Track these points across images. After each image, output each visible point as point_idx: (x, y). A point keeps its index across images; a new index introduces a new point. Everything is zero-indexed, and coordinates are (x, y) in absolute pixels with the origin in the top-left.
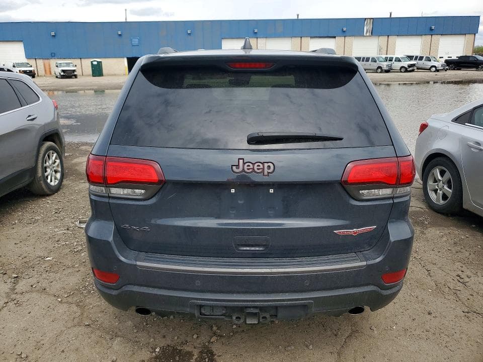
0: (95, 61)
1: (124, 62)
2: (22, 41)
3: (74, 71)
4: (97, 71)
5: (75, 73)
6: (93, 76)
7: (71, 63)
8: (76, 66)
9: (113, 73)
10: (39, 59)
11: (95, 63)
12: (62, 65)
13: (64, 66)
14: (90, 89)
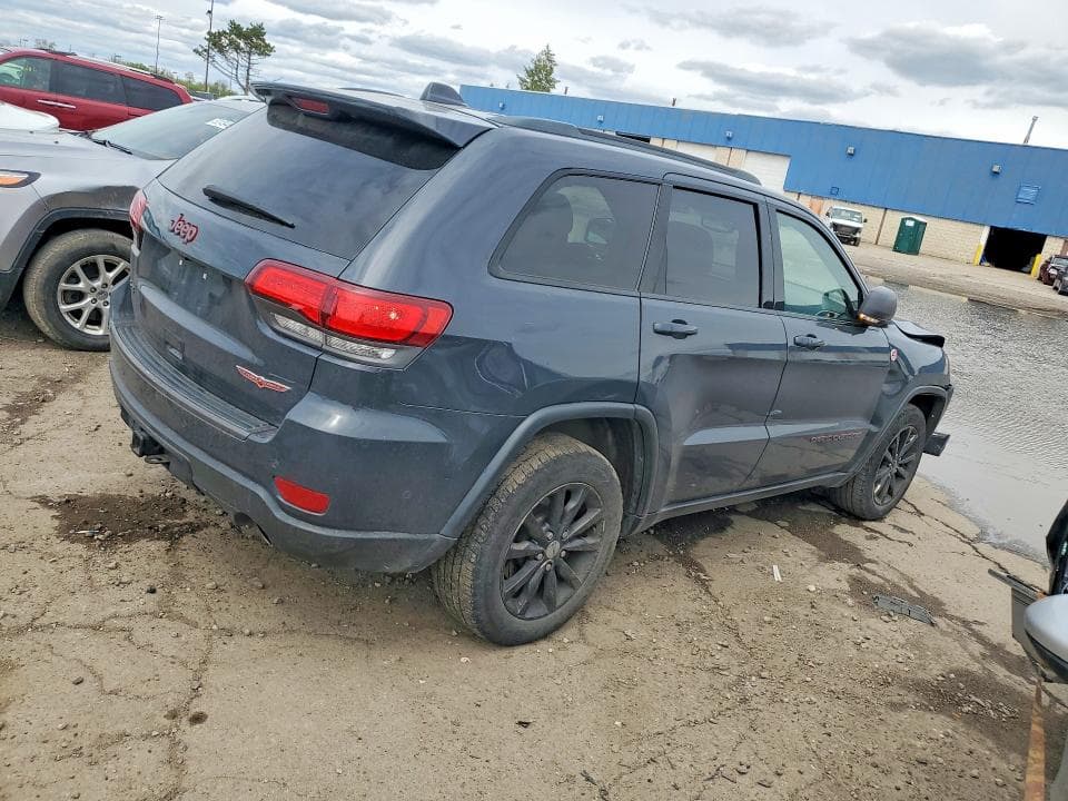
0: (912, 219)
1: (980, 235)
2: (789, 156)
3: (857, 230)
4: (909, 241)
5: (858, 235)
6: (895, 250)
7: (859, 214)
8: (865, 221)
9: (944, 255)
10: (806, 194)
11: (910, 224)
12: (843, 213)
13: (842, 218)
14: (878, 276)
